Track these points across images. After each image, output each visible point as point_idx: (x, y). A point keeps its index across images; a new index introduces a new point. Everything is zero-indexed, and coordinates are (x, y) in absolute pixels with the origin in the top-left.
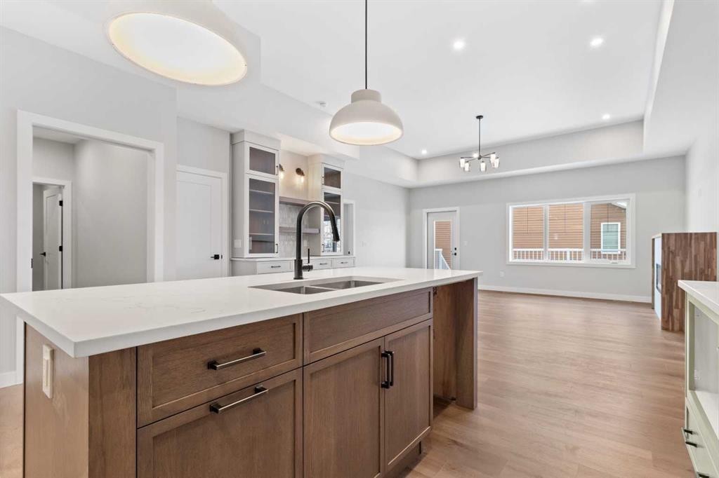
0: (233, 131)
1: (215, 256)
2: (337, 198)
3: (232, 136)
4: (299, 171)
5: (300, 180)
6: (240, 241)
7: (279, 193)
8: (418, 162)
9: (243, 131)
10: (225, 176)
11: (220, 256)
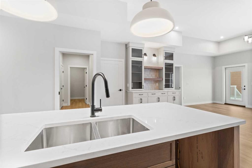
0: (126, 43)
1: (120, 90)
2: (172, 65)
3: (126, 45)
4: (154, 55)
5: (154, 59)
6: (129, 84)
7: (144, 65)
8: (219, 43)
9: (129, 42)
10: (123, 60)
11: (122, 90)
